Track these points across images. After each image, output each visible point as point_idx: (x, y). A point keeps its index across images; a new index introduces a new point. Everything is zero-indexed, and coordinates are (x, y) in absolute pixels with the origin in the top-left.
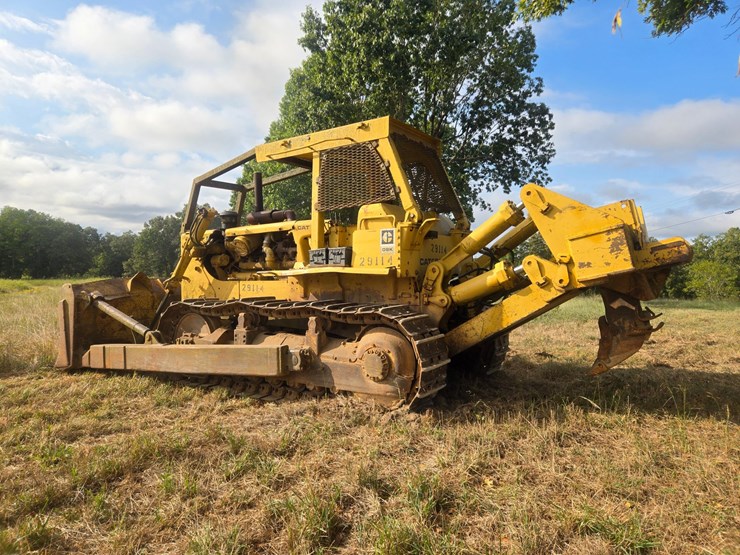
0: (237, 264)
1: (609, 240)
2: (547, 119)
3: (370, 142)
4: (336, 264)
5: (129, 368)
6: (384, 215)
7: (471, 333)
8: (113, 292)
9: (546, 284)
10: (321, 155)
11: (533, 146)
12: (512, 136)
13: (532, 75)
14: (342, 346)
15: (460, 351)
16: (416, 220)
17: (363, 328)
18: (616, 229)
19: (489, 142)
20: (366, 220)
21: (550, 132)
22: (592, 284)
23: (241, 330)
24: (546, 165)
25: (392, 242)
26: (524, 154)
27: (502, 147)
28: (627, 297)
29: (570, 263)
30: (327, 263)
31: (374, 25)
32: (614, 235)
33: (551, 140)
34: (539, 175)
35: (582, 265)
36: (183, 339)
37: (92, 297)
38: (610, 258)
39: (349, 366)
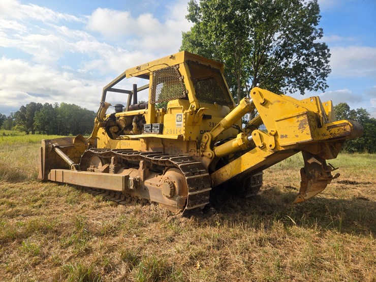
0: (123, 131)
1: (298, 121)
2: (326, 52)
3: (176, 65)
4: (155, 133)
5: (64, 182)
6: (179, 106)
7: (225, 174)
8: (65, 144)
9: (263, 147)
10: (153, 74)
11: (317, 67)
12: (305, 62)
13: (317, 27)
14: (155, 177)
15: (219, 184)
16: (195, 109)
17: (166, 168)
18: (302, 115)
19: (291, 66)
20: (171, 108)
21: (328, 59)
22: (288, 148)
23: (112, 166)
24: (325, 78)
25: (181, 121)
26: (312, 72)
27: (299, 68)
28: (317, 157)
29: (276, 135)
30: (151, 132)
31: (223, 5)
32: (301, 118)
33: (328, 64)
34: (321, 84)
35: (282, 137)
36: (90, 169)
37: (53, 146)
38: (298, 132)
39: (157, 189)
